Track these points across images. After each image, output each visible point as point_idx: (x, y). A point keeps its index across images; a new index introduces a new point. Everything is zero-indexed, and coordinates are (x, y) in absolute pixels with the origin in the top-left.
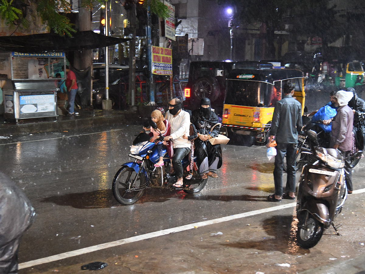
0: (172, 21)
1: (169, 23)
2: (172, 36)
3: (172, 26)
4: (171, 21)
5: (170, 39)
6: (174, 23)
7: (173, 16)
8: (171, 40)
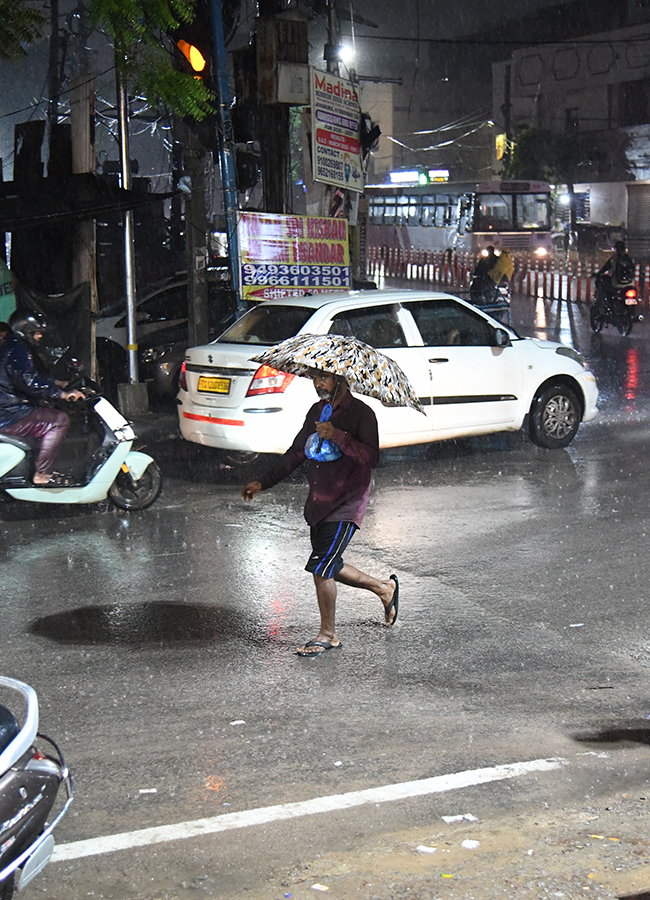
0: (343, 130)
1: (332, 136)
2: (347, 177)
3: (346, 147)
4: (340, 131)
5: (337, 188)
6: (355, 136)
7: (350, 115)
8: (342, 190)
